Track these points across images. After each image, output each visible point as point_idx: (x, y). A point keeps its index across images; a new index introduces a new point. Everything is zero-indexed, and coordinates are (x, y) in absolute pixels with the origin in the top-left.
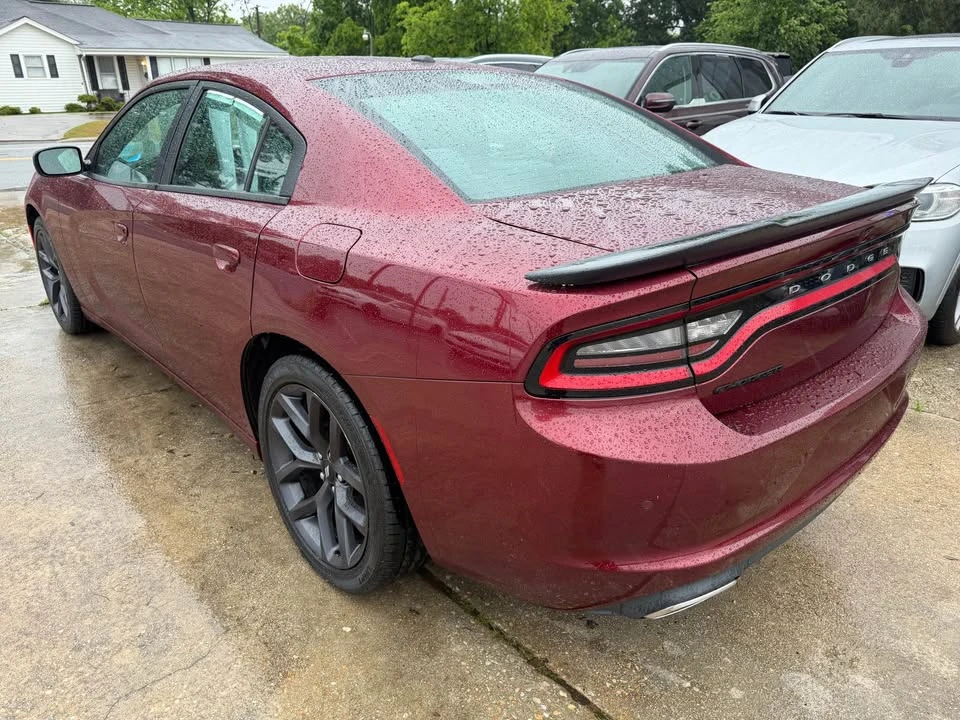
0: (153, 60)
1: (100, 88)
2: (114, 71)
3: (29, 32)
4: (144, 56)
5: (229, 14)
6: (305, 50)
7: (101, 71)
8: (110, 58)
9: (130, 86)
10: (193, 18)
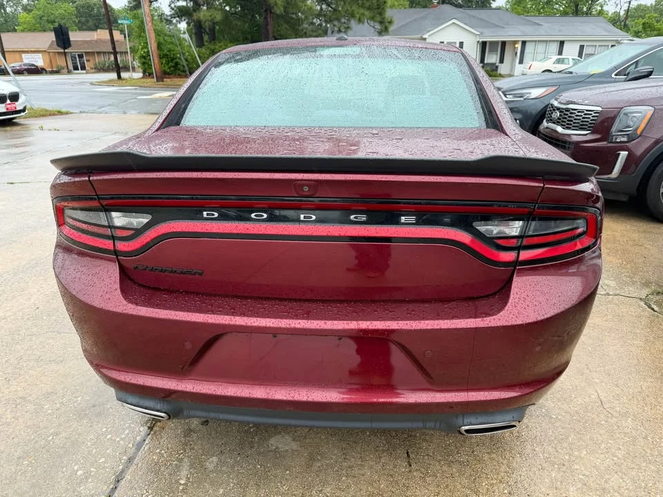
0: (524, 43)
1: (486, 62)
2: (497, 51)
3: (453, 29)
4: (519, 41)
5: (605, 8)
6: (655, 32)
7: (490, 51)
8: (497, 43)
9: (504, 61)
10: (577, 12)
